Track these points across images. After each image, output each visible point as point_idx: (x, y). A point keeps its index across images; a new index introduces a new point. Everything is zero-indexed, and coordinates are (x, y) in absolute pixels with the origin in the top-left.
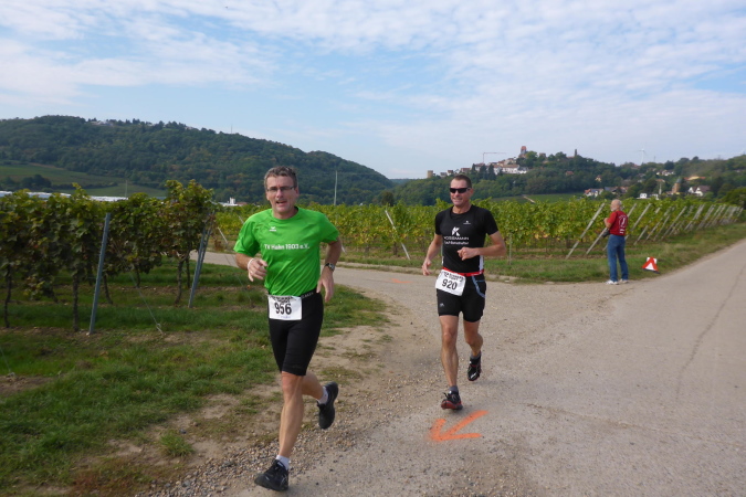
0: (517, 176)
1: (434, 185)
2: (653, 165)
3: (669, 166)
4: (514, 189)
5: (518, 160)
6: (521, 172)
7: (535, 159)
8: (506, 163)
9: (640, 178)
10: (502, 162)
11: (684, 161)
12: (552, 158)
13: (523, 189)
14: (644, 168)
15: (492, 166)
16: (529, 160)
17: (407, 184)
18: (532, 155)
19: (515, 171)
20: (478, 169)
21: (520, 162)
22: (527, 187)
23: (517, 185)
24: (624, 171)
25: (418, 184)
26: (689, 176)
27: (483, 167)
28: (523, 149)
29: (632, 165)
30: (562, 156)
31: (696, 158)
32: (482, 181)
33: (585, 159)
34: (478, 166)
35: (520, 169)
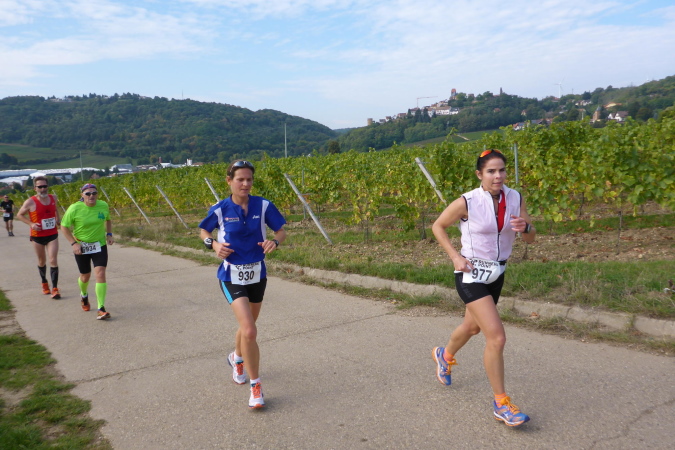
0: (450, 117)
1: (374, 131)
2: (571, 97)
3: (587, 96)
4: (448, 129)
5: (449, 102)
6: (453, 113)
7: (465, 100)
8: (439, 106)
9: (561, 110)
10: (435, 105)
11: (599, 91)
12: (480, 98)
13: (457, 128)
14: (564, 100)
15: (426, 110)
16: (459, 101)
17: (349, 132)
18: (462, 96)
19: (447, 112)
20: (413, 114)
21: (451, 104)
22: (460, 126)
23: (451, 125)
24: (546, 104)
25: (360, 131)
26: (607, 104)
27: (418, 111)
28: (453, 91)
29: (552, 98)
30: (489, 95)
31: (610, 87)
32: (418, 124)
33: (510, 96)
34: (413, 110)
35: (452, 110)
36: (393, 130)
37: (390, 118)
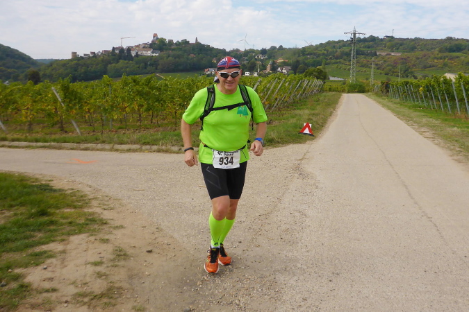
0: (151, 58)
1: (78, 65)
2: (252, 51)
3: (264, 52)
4: (149, 68)
5: (151, 45)
6: (154, 55)
7: (165, 44)
8: (141, 47)
9: (244, 61)
10: (138, 46)
11: (273, 48)
12: (178, 44)
13: (156, 69)
14: (247, 53)
15: (129, 49)
16: (159, 45)
17: (52, 63)
18: (162, 41)
19: (149, 53)
20: (117, 52)
21: (153, 46)
22: (159, 67)
23: (151, 65)
24: (232, 54)
25: (64, 63)
26: (277, 59)
27: (121, 50)
28: (155, 35)
29: (238, 50)
30: (186, 42)
31: (281, 46)
32: (121, 61)
33: (204, 45)
34: (117, 48)
35: (153, 53)
36: (96, 65)
37: (94, 53)
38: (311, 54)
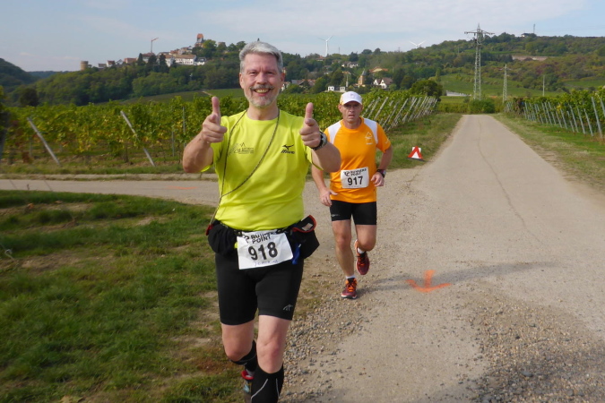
0: (195, 68)
1: (90, 79)
2: (337, 57)
3: (354, 58)
4: (191, 83)
5: (194, 49)
6: (199, 63)
7: (214, 49)
8: (180, 53)
9: (326, 70)
10: (175, 52)
11: (367, 52)
12: (233, 48)
13: (202, 84)
14: (329, 59)
15: (163, 57)
16: (206, 49)
17: (53, 77)
18: (210, 44)
19: (190, 62)
20: (146, 60)
21: (196, 52)
22: (207, 81)
23: (194, 78)
24: (309, 62)
25: (70, 78)
26: (374, 68)
27: (152, 58)
28: (200, 37)
29: (317, 56)
31: (378, 50)
32: (152, 73)
34: (146, 56)
35: (196, 60)
36: (117, 79)
37: (112, 63)
38: (421, 60)
